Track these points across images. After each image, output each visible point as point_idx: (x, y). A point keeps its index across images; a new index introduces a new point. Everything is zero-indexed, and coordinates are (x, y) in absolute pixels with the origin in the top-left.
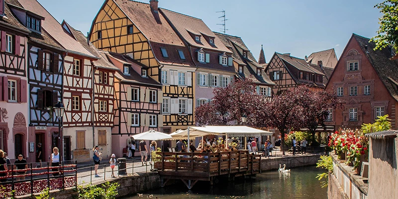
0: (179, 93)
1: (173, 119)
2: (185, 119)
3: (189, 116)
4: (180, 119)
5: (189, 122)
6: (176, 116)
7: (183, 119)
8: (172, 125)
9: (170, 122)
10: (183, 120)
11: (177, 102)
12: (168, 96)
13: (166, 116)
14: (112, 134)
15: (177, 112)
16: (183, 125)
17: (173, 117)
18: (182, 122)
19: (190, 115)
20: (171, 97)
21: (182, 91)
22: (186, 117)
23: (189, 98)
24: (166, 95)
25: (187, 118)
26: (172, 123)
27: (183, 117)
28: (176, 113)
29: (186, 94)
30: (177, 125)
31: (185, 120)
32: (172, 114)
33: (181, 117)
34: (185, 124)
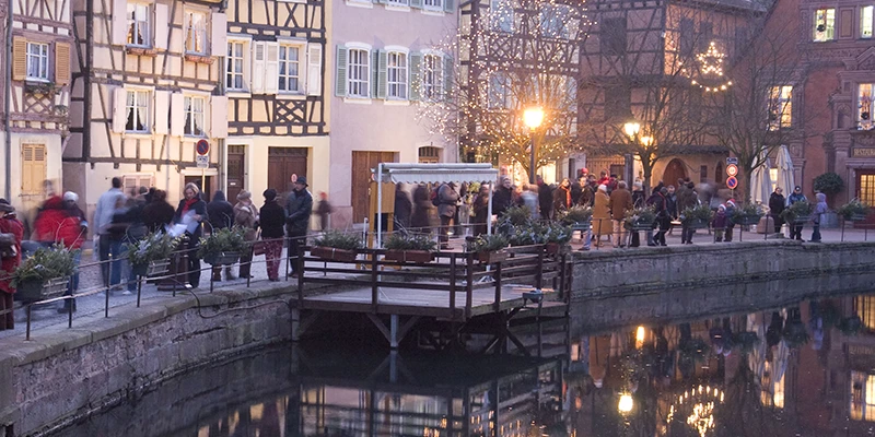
0: (281, 23)
1: (260, 112)
2: (298, 112)
3: (309, 104)
4: (283, 112)
5: (311, 124)
6: (270, 103)
7: (290, 112)
8: (257, 132)
9: (250, 123)
10: (290, 117)
11: (272, 56)
12: (244, 32)
13: (237, 100)
14: (64, 160)
15: (272, 87)
16: (290, 133)
17: (259, 106)
18: (289, 124)
19: (314, 99)
20: (255, 38)
21: (291, 17)
22: (302, 105)
23: (311, 40)
24: (239, 29)
25: (304, 110)
26: (257, 126)
27: (291, 106)
28: (269, 92)
29: (301, 24)
30: (273, 133)
31: (296, 117)
32: (255, 97)
33: (284, 107)
34: (297, 129)
